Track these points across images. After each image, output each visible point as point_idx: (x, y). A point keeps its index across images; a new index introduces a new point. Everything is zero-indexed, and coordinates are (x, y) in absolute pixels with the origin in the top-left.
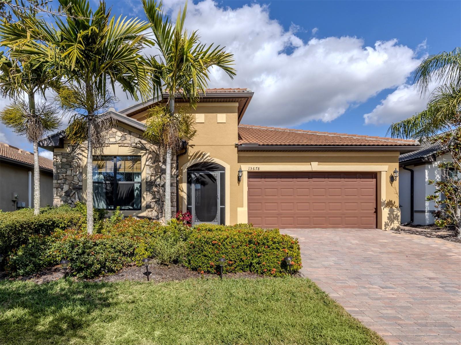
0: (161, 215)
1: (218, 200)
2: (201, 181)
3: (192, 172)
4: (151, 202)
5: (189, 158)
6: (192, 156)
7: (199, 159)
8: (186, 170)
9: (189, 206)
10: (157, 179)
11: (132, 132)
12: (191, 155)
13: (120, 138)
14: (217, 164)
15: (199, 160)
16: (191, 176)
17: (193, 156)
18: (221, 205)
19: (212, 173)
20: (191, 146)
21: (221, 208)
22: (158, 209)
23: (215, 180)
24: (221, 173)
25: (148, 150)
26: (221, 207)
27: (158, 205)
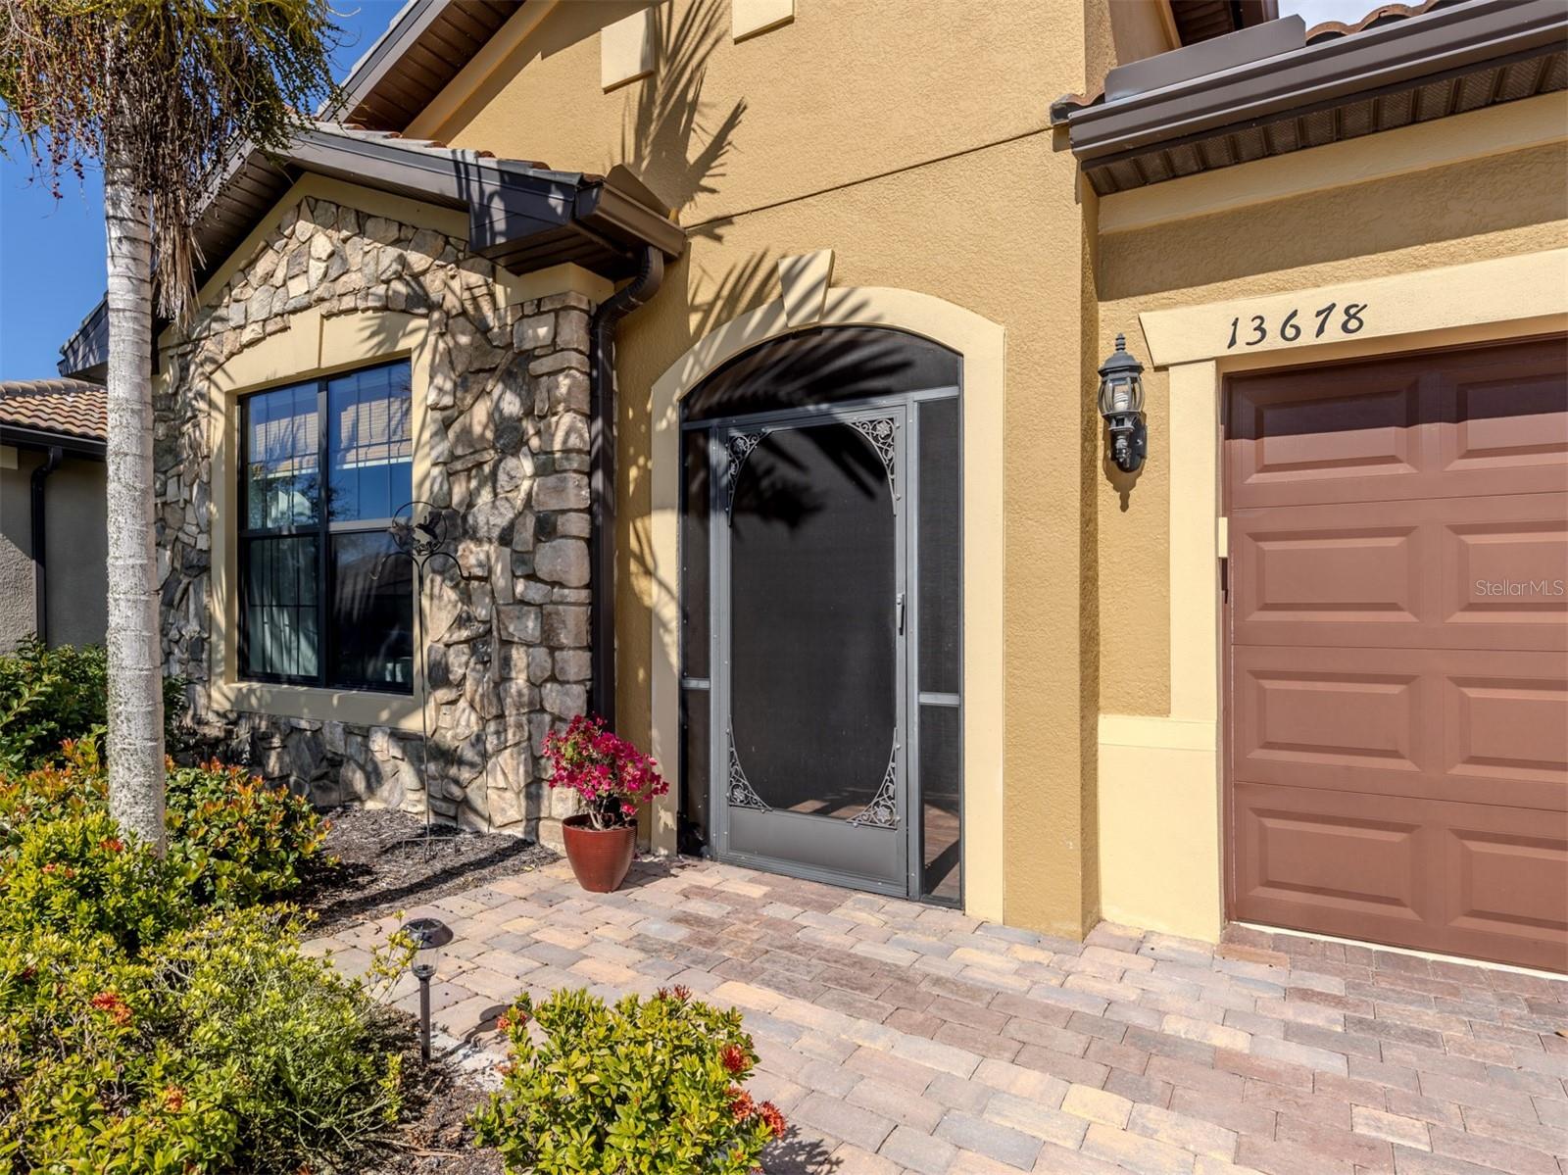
0: (498, 733)
1: (900, 640)
2: (773, 485)
3: (715, 422)
4: (448, 646)
5: (694, 319)
6: (712, 305)
7: (758, 314)
8: (672, 415)
9: (693, 683)
10: (478, 489)
11: (370, 216)
12: (704, 296)
13: (325, 264)
14: (892, 330)
15: (755, 328)
16: (704, 458)
17: (720, 304)
18: (924, 687)
19: (849, 415)
20: (712, 228)
21: (924, 709)
22: (480, 690)
23: (880, 471)
24: (924, 406)
25: (439, 306)
26: (930, 699)
27: (480, 667)
